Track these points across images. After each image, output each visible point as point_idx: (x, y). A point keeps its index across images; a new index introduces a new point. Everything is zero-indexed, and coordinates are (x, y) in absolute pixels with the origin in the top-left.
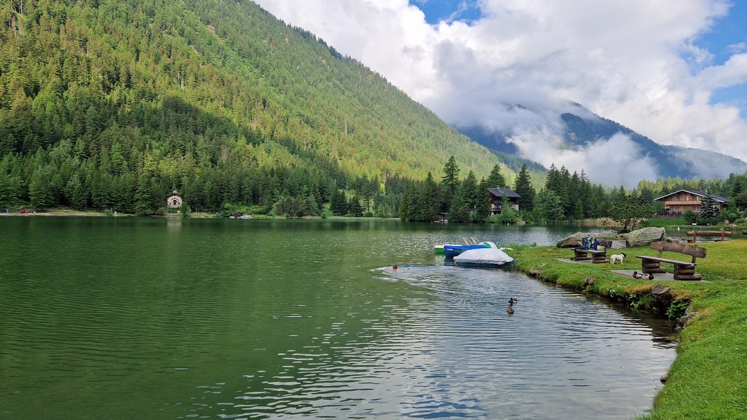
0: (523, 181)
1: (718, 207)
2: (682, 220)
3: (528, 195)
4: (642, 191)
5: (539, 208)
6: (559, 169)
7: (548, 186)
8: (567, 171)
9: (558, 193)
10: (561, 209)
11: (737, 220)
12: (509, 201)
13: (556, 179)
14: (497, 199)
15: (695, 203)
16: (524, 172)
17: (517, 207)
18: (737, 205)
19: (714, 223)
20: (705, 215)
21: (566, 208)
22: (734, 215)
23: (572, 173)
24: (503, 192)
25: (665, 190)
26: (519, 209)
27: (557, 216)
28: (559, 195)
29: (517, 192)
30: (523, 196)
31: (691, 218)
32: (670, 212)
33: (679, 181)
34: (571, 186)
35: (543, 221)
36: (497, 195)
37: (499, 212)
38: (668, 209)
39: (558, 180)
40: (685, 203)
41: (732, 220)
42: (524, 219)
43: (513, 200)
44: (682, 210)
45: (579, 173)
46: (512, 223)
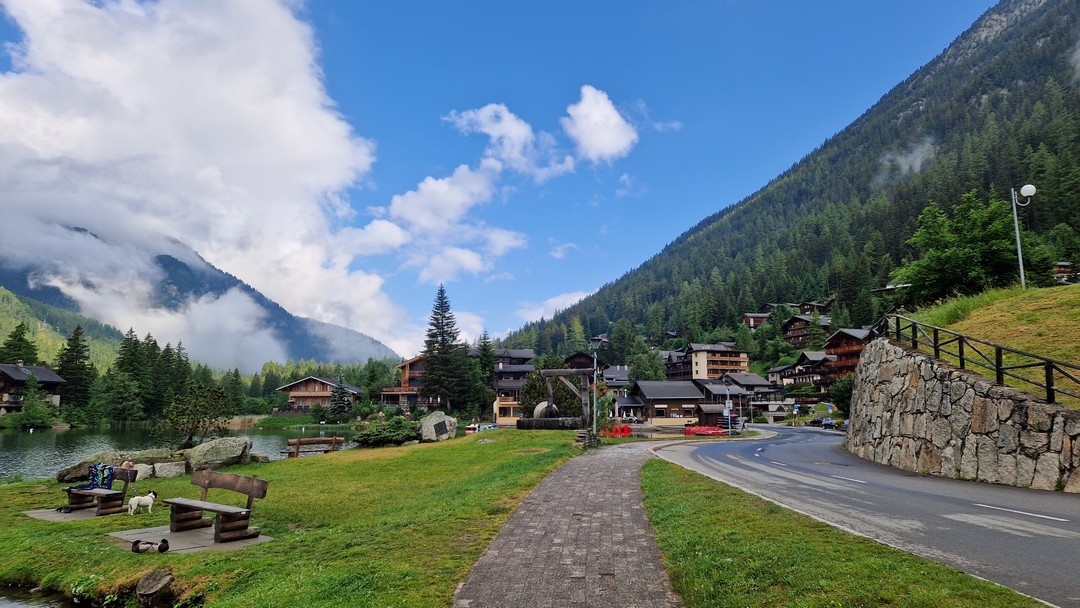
0: (74, 354)
1: (351, 399)
2: (309, 417)
3: (81, 379)
4: (267, 377)
5: (99, 401)
6: (141, 338)
7: (121, 364)
8: (155, 343)
9: (136, 377)
10: (138, 403)
11: (369, 417)
12: (39, 389)
13: (133, 354)
14: (17, 386)
15: (325, 394)
16: (77, 339)
17: (56, 400)
18: (371, 397)
19: (346, 421)
20: (335, 410)
21: (147, 401)
22: (367, 409)
23: (162, 346)
24: (29, 372)
25: (295, 376)
26: (61, 403)
27: (129, 415)
28: (138, 380)
29: (59, 373)
30: (72, 378)
31: (319, 414)
32: (295, 406)
33: (314, 365)
34: (159, 366)
35: (105, 424)
36: (16, 376)
37: (18, 409)
38: (293, 403)
39: (138, 355)
40: (313, 394)
41: (364, 417)
42: (67, 420)
43: (49, 387)
44: (310, 404)
45: (174, 346)
46: (42, 428)
